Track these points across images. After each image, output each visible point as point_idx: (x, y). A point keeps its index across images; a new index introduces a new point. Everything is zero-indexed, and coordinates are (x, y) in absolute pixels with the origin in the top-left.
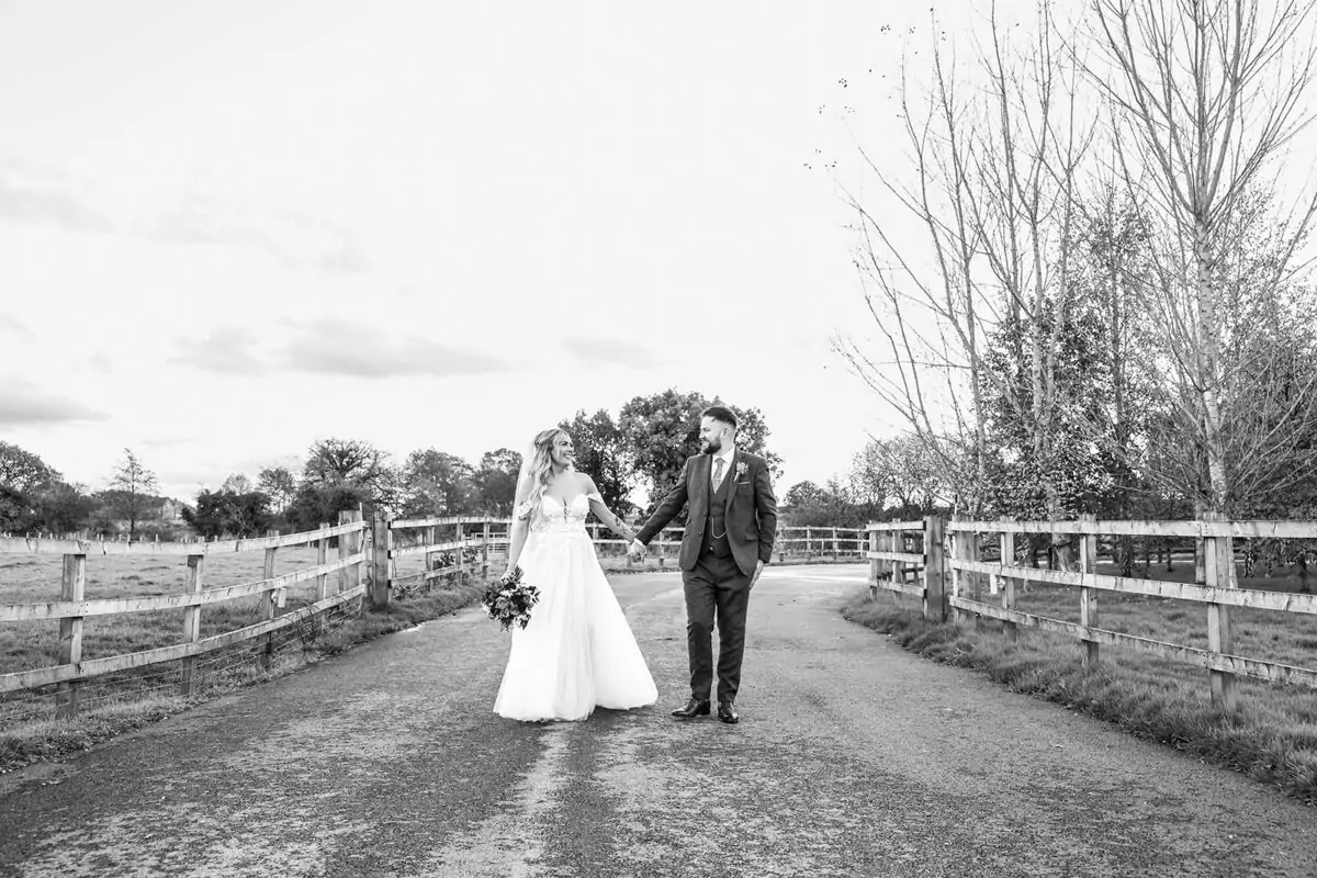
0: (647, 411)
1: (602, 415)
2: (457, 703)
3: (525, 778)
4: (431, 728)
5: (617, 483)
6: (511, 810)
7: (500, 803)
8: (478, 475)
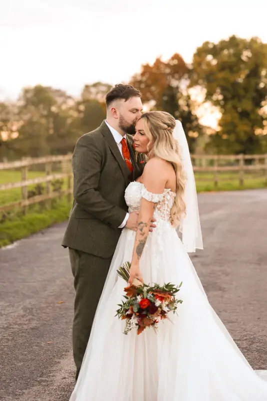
0: (215, 51)
1: (177, 57)
2: (29, 309)
3: (59, 362)
4: (7, 327)
5: (190, 113)
6: (43, 383)
7: (39, 379)
8: (79, 104)
